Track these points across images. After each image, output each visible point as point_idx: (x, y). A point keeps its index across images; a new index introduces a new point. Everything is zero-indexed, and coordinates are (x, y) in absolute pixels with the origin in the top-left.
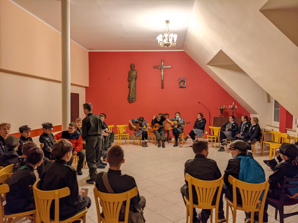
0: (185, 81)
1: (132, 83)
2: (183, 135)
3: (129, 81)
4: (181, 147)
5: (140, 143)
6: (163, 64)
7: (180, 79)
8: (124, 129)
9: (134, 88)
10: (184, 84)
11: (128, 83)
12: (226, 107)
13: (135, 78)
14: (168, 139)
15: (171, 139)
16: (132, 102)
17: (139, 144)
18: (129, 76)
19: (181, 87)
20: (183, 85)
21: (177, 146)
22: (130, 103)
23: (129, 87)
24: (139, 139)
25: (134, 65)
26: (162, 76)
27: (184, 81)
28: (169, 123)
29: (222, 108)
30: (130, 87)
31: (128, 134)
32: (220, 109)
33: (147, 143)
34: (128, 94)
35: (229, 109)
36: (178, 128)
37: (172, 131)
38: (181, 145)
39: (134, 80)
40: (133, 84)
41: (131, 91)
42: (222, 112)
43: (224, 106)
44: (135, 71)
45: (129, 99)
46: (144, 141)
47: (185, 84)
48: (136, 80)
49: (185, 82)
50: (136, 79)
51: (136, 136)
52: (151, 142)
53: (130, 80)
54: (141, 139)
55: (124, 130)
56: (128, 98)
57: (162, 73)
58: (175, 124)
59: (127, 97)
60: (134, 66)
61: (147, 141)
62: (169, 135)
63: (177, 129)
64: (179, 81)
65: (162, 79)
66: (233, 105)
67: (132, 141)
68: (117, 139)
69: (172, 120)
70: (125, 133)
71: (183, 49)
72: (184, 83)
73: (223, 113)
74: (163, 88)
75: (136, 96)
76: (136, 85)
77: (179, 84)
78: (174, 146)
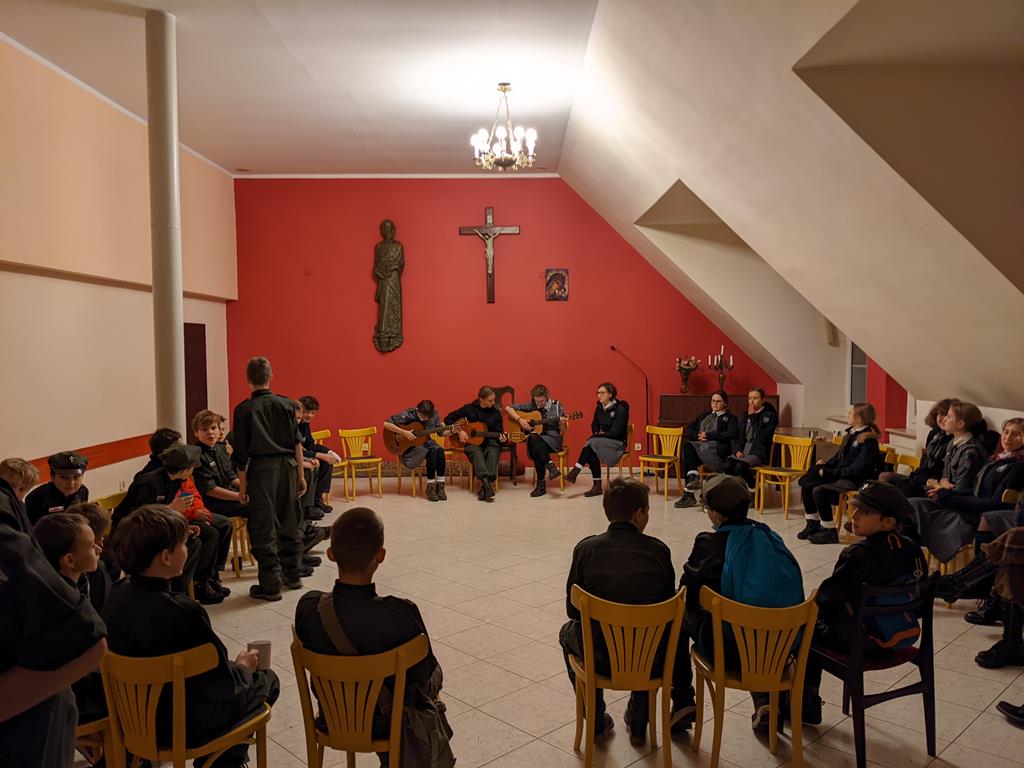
0: (567, 278)
1: (389, 287)
2: (561, 459)
3: (379, 278)
4: (557, 496)
6: (490, 220)
7: (548, 271)
8: (366, 441)
9: (395, 302)
12: (699, 361)
13: (396, 270)
14: (514, 473)
15: (522, 472)
16: (389, 351)
17: (417, 490)
18: (375, 262)
19: (553, 298)
20: (560, 289)
21: (544, 493)
22: (383, 352)
23: (378, 300)
24: (417, 475)
25: (392, 224)
26: (490, 263)
27: (564, 278)
29: (688, 365)
30: (382, 301)
31: (380, 459)
32: (680, 367)
33: (443, 488)
34: (375, 323)
35: (710, 367)
38: (558, 491)
39: (394, 274)
40: (391, 287)
41: (386, 312)
42: (687, 378)
43: (693, 358)
44: (399, 243)
45: (378, 338)
46: (433, 481)
47: (566, 286)
48: (400, 276)
49: (566, 282)
50: (400, 270)
51: (406, 465)
52: (457, 484)
53: (380, 274)
54: (423, 475)
55: (367, 447)
56: (374, 337)
57: (490, 252)
59: (373, 332)
60: (393, 227)
61: (442, 479)
62: (516, 457)
65: (490, 272)
66: (722, 356)
67: (394, 481)
68: (342, 476)
70: (369, 454)
71: (555, 172)
72: (563, 283)
73: (688, 381)
74: (493, 302)
75: (401, 329)
76: (401, 291)
77: (547, 285)
78: (533, 495)
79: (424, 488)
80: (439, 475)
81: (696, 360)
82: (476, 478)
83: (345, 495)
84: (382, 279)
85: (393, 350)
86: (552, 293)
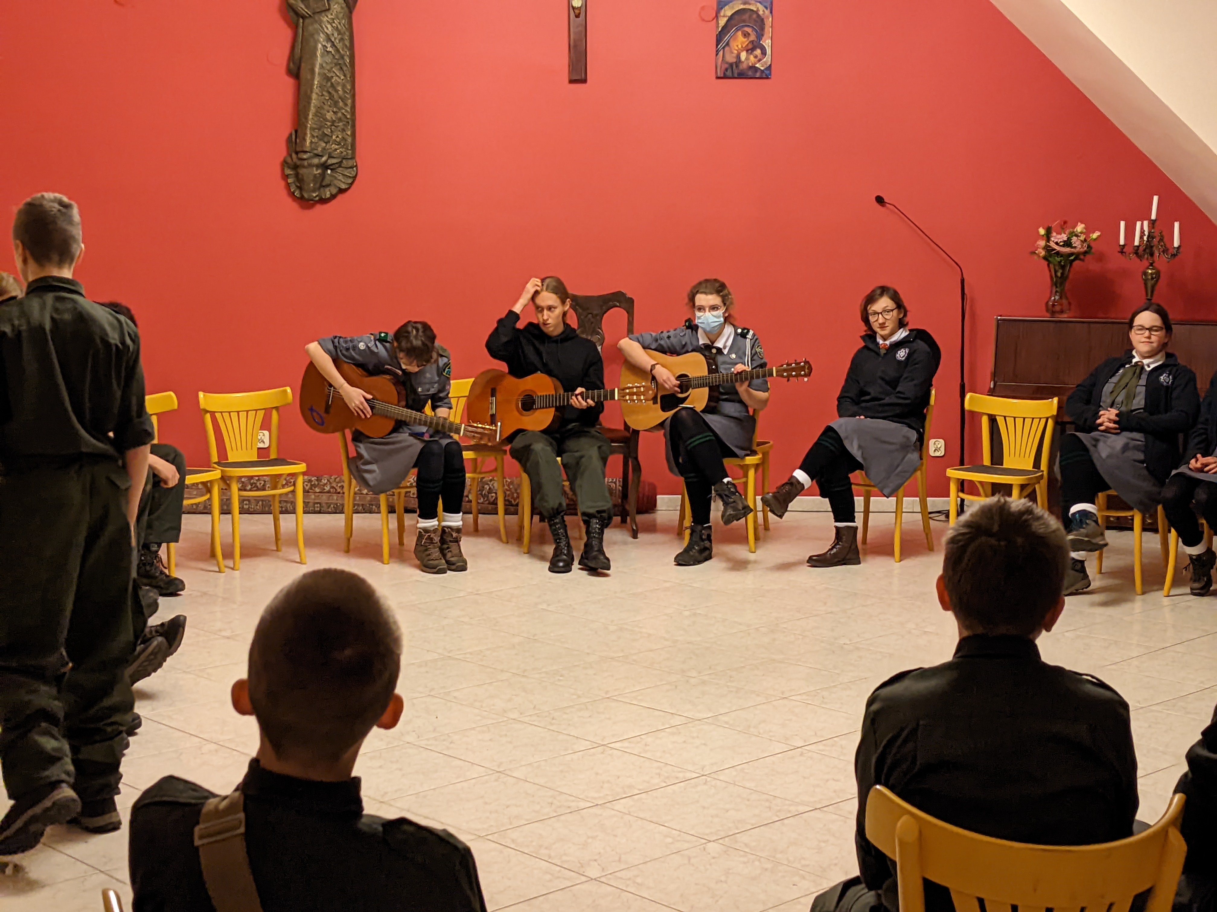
0: (768, 22)
1: (322, 37)
2: (751, 473)
4: (740, 565)
5: (401, 543)
7: (723, 3)
8: (265, 425)
9: (338, 77)
10: (754, 46)
11: (285, 34)
12: (1095, 236)
14: (631, 506)
15: (649, 506)
16: (323, 201)
17: (391, 548)
19: (734, 72)
21: (709, 558)
22: (305, 203)
23: (295, 72)
24: (392, 510)
27: (760, 22)
28: (636, 370)
29: (1068, 243)
30: (305, 74)
31: (301, 467)
32: (1047, 248)
33: (457, 541)
34: (285, 129)
35: (1122, 250)
36: (710, 409)
37: (660, 439)
38: (740, 551)
40: (328, 39)
41: (315, 100)
42: (1064, 278)
43: (1080, 228)
45: (295, 167)
46: (431, 523)
47: (767, 43)
49: (768, 31)
51: (364, 482)
52: (492, 533)
54: (407, 511)
55: (265, 438)
56: (284, 163)
58: (685, 382)
59: (282, 152)
61: (455, 520)
62: (637, 468)
63: (710, 418)
64: (717, 17)
65: (577, 4)
66: (1152, 223)
67: (337, 521)
68: (206, 510)
69: (662, 350)
70: (273, 455)
72: (760, 35)
73: (1067, 286)
74: (584, 81)
75: (353, 145)
76: (352, 48)
77: (718, 42)
78: (682, 560)
79: (410, 542)
80: (446, 510)
81: (1088, 231)
82: (536, 518)
83: (213, 555)
84: (304, 17)
85: (333, 197)
86: (731, 59)
